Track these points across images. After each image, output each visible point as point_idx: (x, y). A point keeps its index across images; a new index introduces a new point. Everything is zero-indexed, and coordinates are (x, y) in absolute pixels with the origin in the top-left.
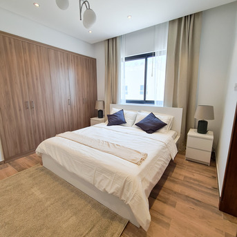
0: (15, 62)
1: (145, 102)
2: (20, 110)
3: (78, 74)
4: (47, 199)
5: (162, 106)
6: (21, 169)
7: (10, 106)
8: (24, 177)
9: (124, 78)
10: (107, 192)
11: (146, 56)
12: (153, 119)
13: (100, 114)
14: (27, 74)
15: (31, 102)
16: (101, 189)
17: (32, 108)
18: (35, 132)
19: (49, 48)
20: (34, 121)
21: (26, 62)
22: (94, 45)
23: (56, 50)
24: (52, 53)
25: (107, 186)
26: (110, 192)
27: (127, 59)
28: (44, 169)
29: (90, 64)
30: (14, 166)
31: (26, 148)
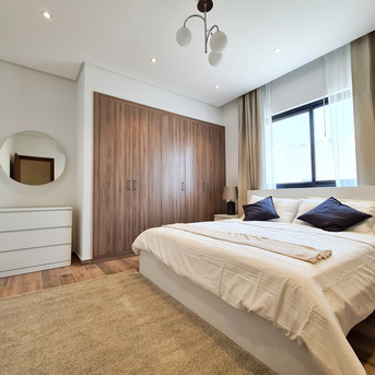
0: (123, 130)
1: (314, 184)
2: (120, 191)
3: (197, 147)
4: (140, 315)
5: (356, 185)
6: (109, 272)
7: (109, 184)
8: (112, 282)
9: (272, 146)
10: (246, 309)
11: (310, 108)
12: (336, 206)
13: (230, 209)
14: (134, 145)
15: (134, 182)
16: (235, 303)
17: (134, 189)
18: (134, 224)
19: (162, 113)
20: (134, 209)
21: (134, 130)
22: (223, 108)
23: (171, 115)
24: (166, 120)
25: (247, 295)
26: (252, 308)
27: (275, 118)
28: (140, 277)
29: (216, 134)
30: (102, 268)
31: (120, 247)
